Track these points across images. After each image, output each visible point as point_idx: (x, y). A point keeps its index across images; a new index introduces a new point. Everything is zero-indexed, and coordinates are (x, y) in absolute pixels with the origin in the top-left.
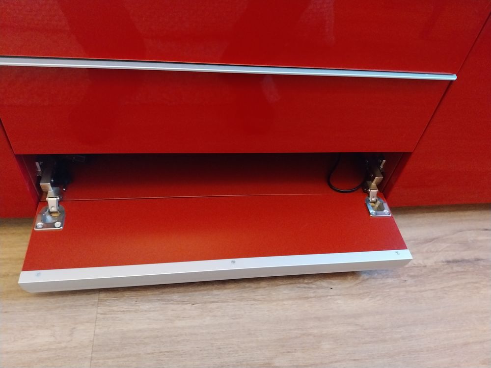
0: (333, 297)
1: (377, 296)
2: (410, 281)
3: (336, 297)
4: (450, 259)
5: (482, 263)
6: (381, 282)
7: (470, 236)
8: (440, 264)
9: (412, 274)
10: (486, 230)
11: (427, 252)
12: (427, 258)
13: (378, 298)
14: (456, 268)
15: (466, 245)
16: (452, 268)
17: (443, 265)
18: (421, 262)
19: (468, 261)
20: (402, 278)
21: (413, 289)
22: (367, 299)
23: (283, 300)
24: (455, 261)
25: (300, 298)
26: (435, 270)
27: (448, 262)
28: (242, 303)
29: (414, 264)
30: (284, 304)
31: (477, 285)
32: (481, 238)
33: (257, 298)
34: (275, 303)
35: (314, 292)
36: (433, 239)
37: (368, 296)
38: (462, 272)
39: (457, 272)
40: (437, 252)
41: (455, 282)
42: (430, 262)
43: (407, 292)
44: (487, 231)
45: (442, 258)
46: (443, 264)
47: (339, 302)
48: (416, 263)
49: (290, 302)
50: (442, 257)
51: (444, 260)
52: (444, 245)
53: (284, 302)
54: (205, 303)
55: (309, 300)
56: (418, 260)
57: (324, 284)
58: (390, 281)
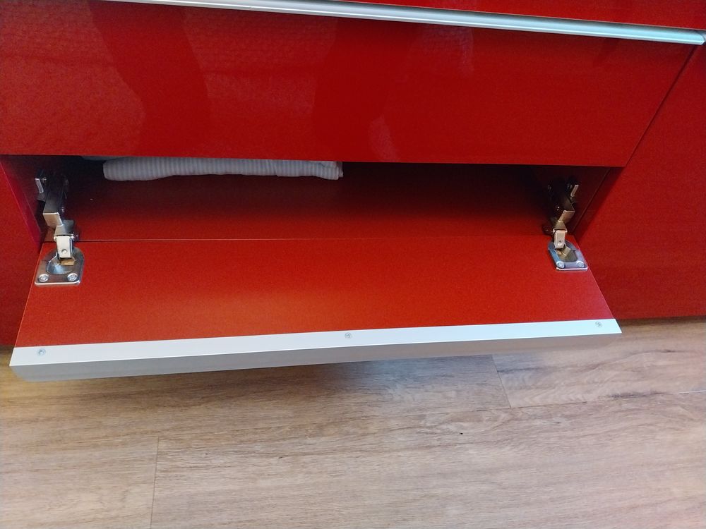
0: (463, 446)
1: (520, 444)
2: (565, 423)
3: (467, 446)
4: (619, 392)
5: (660, 397)
6: (527, 424)
7: (646, 360)
8: (604, 399)
9: (567, 413)
10: (669, 351)
11: (588, 383)
12: (588, 392)
13: (522, 447)
14: (626, 405)
15: (640, 372)
16: (620, 405)
17: (609, 401)
18: (579, 396)
19: (641, 395)
20: (554, 419)
21: (569, 433)
22: (508, 448)
23: (398, 451)
24: (626, 396)
25: (420, 447)
26: (597, 408)
27: (616, 396)
28: (345, 456)
29: (571, 400)
30: (400, 456)
31: (651, 427)
32: (661, 363)
33: (364, 448)
34: (387, 455)
35: (439, 439)
36: (598, 365)
37: (509, 443)
38: (632, 410)
39: (628, 410)
40: (601, 382)
41: (623, 424)
42: (591, 398)
43: (560, 438)
44: (669, 353)
45: (609, 392)
46: (609, 399)
47: (471, 452)
48: (573, 398)
49: (408, 453)
50: (608, 389)
51: (610, 394)
52: (611, 373)
53: (399, 454)
54: (297, 455)
55: (433, 449)
56: (576, 394)
57: (452, 427)
58: (538, 423)
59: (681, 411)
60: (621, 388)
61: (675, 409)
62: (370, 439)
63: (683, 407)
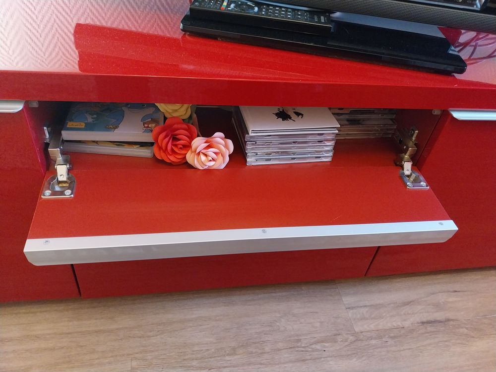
0: (326, 359)
1: (363, 356)
2: (391, 342)
3: (329, 359)
4: (425, 320)
5: (451, 323)
6: (367, 343)
7: (442, 298)
8: (416, 325)
9: (392, 335)
10: (456, 291)
11: (405, 314)
12: (405, 320)
13: (364, 358)
14: (430, 328)
15: (438, 307)
16: (426, 328)
17: (419, 326)
18: (399, 323)
19: (440, 322)
20: (383, 339)
21: (393, 349)
22: (355, 359)
23: (284, 363)
24: (429, 322)
25: (298, 361)
26: (411, 331)
27: (423, 323)
28: (250, 367)
29: (394, 326)
30: (285, 367)
31: (447, 343)
32: (451, 300)
33: (262, 362)
34: (277, 366)
35: (310, 355)
36: (411, 302)
37: (356, 356)
38: (434, 331)
39: (431, 332)
40: (413, 314)
41: (429, 341)
42: (407, 324)
43: (388, 351)
44: (456, 293)
45: (418, 320)
46: (418, 325)
47: (331, 363)
48: (395, 325)
49: (291, 365)
50: (417, 318)
51: (419, 322)
52: (420, 307)
53: (285, 365)
54: (220, 368)
55: (307, 362)
56: (397, 322)
57: (318, 347)
58: (373, 342)
59: (466, 331)
60: (426, 317)
61: (461, 330)
62: (266, 356)
63: (467, 329)
